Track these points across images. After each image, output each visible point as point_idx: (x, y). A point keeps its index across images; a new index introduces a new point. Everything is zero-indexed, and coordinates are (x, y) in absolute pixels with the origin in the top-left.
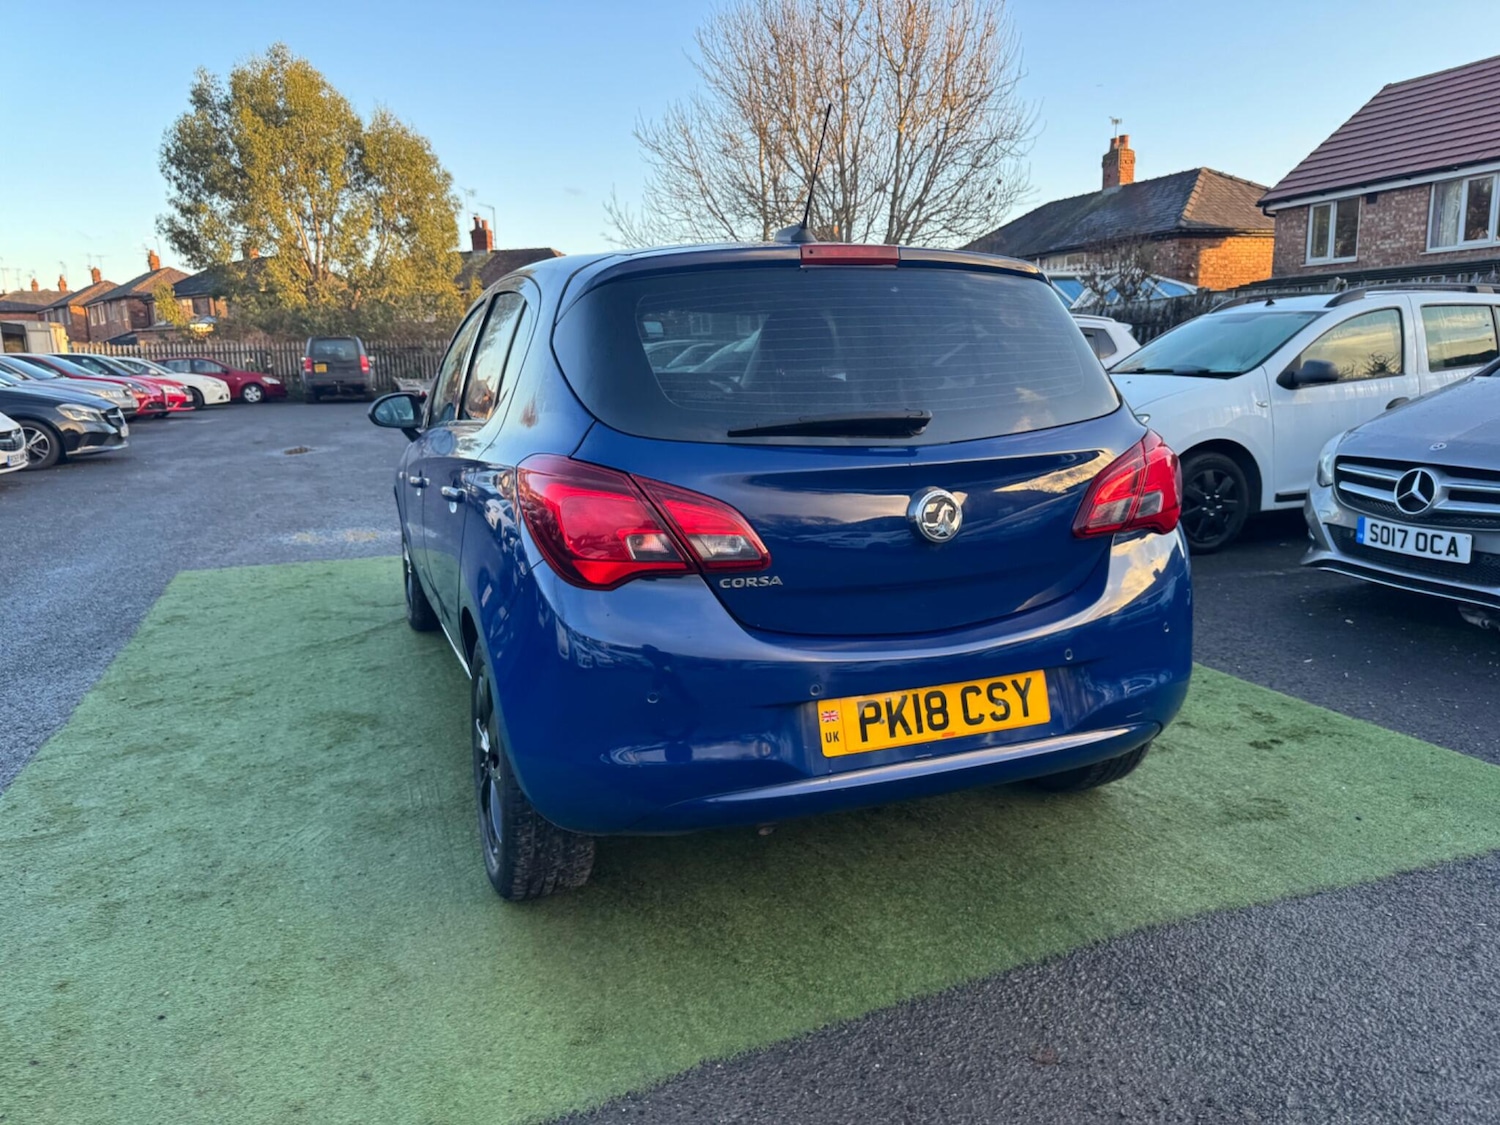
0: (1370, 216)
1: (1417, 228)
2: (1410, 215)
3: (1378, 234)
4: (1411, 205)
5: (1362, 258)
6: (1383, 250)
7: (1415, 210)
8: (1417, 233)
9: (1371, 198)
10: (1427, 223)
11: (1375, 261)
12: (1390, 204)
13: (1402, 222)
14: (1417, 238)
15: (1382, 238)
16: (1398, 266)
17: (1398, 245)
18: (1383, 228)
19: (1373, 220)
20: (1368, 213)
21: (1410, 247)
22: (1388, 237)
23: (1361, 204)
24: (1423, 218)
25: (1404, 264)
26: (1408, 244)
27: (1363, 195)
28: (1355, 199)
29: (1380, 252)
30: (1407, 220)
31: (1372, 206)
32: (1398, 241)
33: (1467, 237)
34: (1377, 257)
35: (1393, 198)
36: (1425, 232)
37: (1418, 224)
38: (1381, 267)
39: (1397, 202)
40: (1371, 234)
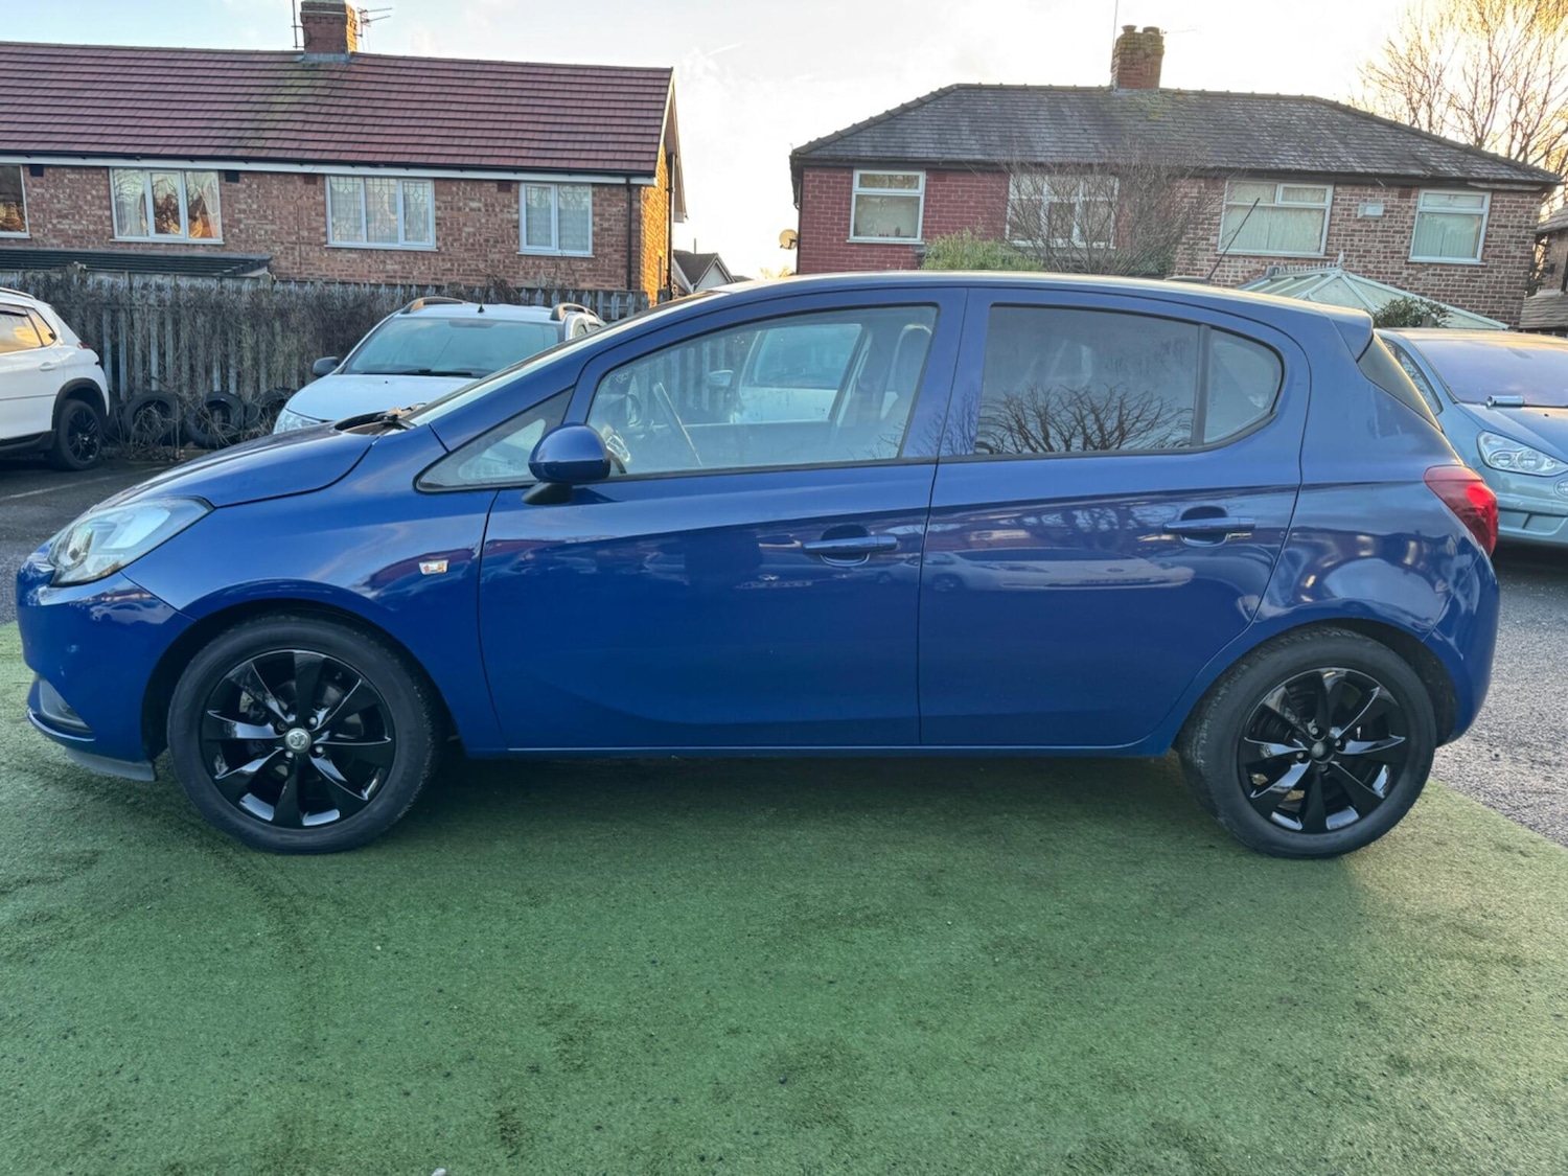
0: (38, 190)
1: (100, 212)
2: (89, 197)
3: (51, 212)
4: (88, 187)
5: (35, 235)
6: (62, 230)
7: (94, 192)
8: (100, 217)
9: (36, 170)
10: (110, 209)
11: (55, 241)
12: (62, 181)
13: (81, 203)
14: (102, 223)
15: (58, 217)
16: (85, 250)
17: (80, 227)
18: (58, 206)
19: (43, 195)
20: (34, 186)
21: (96, 232)
22: (66, 217)
23: (23, 175)
24: (105, 203)
25: (90, 249)
26: (91, 227)
27: (24, 165)
28: (16, 167)
29: (57, 232)
30: (86, 201)
31: (38, 179)
32: (79, 223)
33: (159, 230)
34: (55, 237)
35: (64, 174)
36: (110, 218)
37: (100, 208)
38: (63, 248)
39: (70, 180)
40: (43, 211)
